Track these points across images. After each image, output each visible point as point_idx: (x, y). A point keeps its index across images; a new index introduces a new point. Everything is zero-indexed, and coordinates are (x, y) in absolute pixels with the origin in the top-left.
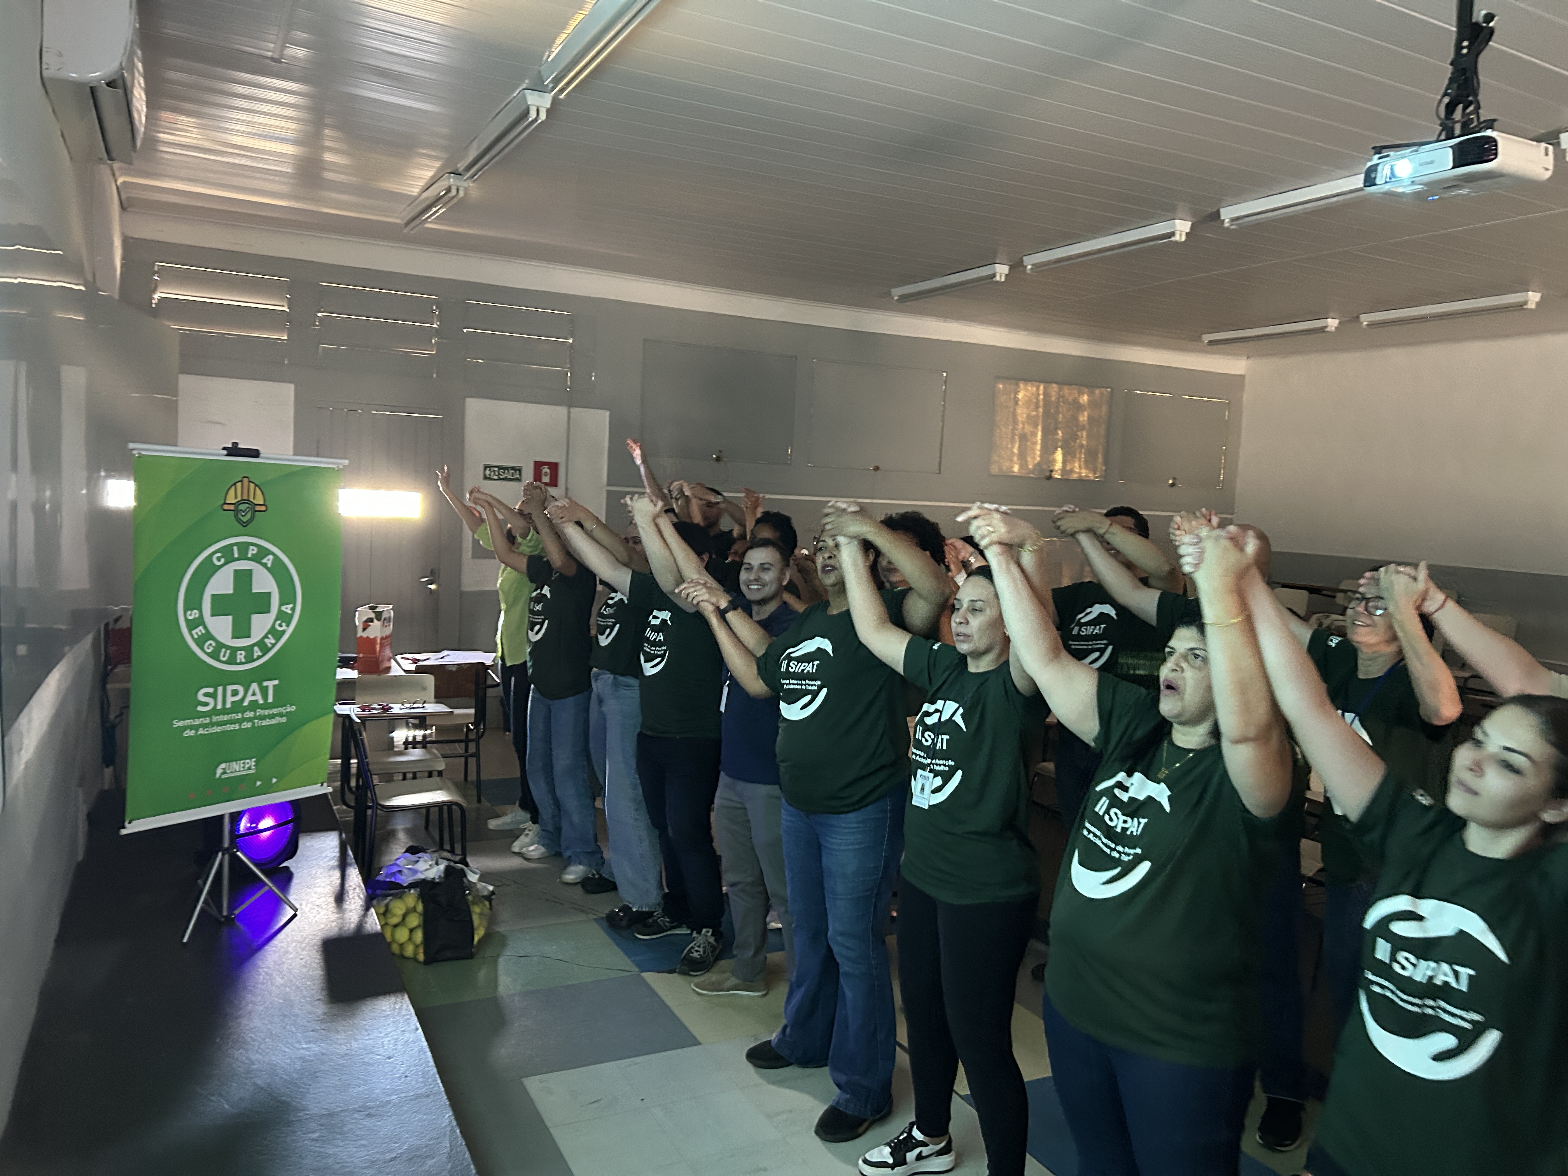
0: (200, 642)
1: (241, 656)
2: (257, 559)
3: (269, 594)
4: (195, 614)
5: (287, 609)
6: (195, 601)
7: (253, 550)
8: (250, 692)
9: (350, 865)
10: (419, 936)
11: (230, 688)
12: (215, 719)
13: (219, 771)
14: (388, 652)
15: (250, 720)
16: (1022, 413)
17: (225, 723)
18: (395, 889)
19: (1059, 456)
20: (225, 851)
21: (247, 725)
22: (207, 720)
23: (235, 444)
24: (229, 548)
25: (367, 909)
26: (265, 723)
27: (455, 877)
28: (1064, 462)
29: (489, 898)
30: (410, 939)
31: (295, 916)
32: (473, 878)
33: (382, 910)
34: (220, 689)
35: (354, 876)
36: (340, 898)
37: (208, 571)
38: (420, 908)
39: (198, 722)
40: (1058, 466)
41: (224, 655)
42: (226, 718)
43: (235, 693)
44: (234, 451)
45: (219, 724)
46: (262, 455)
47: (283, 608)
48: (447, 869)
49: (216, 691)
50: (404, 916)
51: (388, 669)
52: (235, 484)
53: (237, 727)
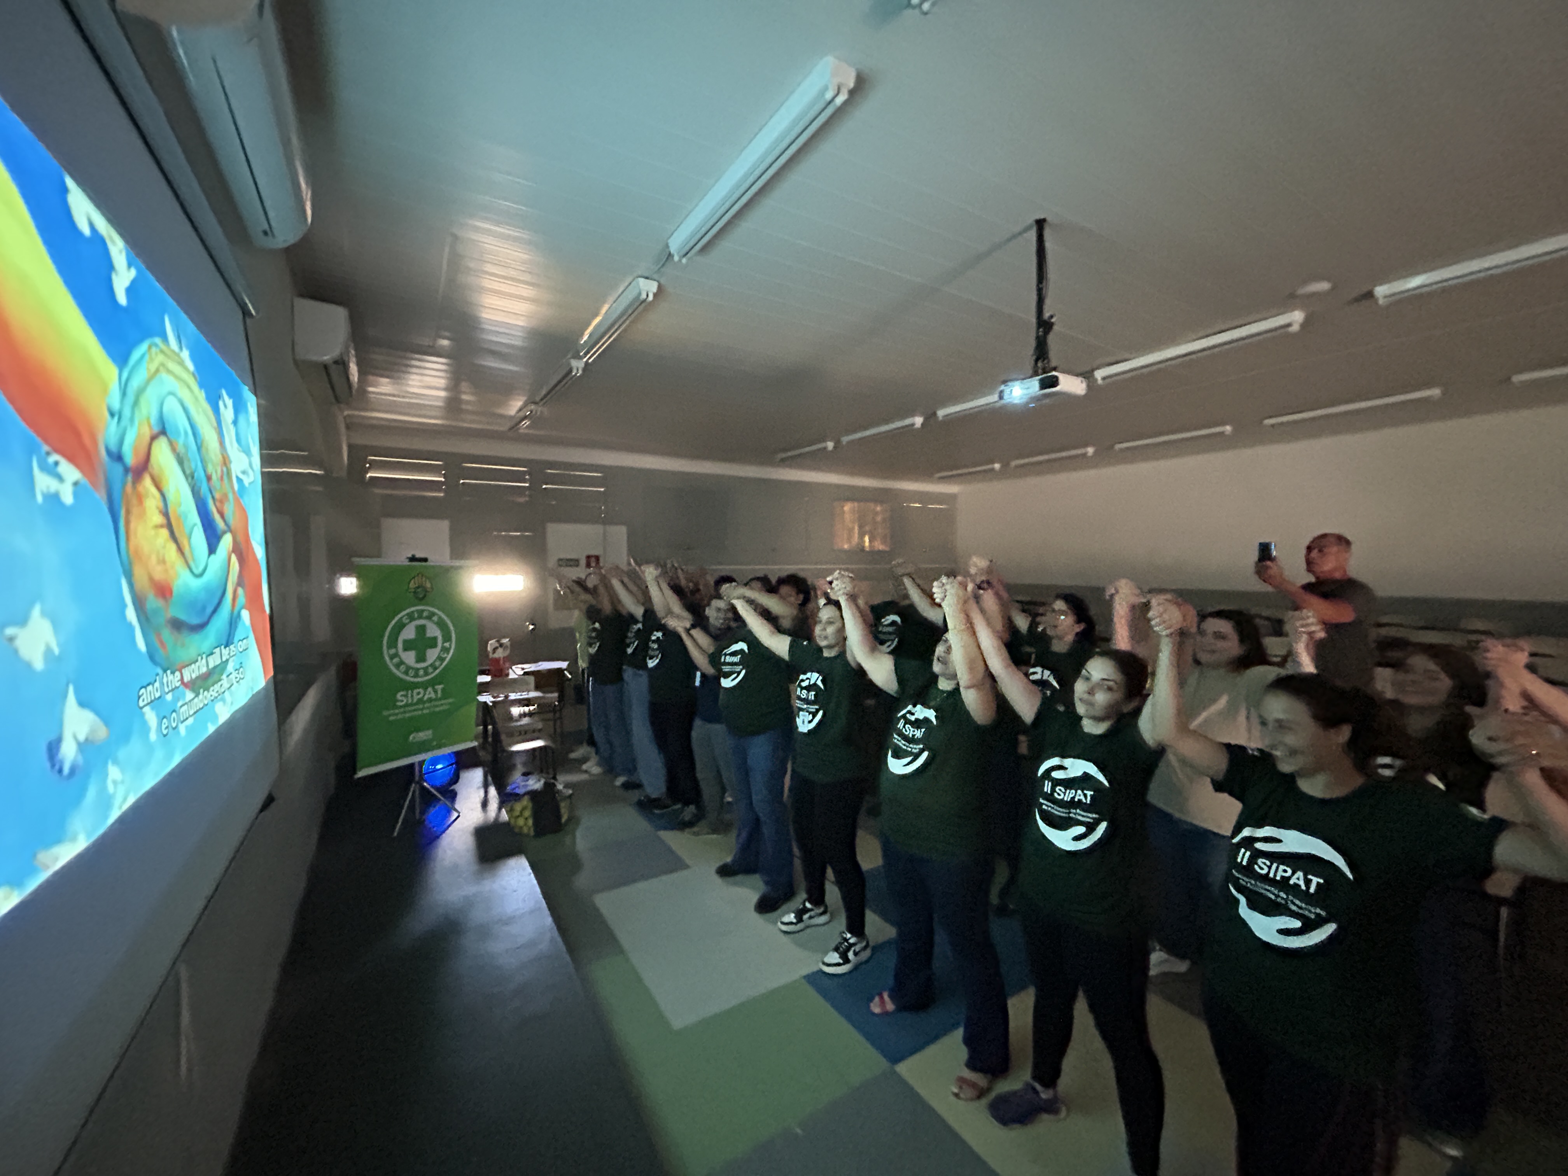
0: (398, 666)
1: (421, 672)
2: (429, 618)
3: (435, 638)
4: (393, 651)
5: (447, 645)
6: (393, 643)
7: (425, 614)
8: (427, 693)
9: (491, 785)
10: (530, 822)
11: (415, 691)
12: (407, 709)
13: (411, 738)
14: (507, 665)
15: (428, 708)
16: (848, 517)
17: (414, 710)
18: (517, 797)
19: (867, 539)
20: (417, 783)
21: (425, 711)
22: (402, 710)
23: (413, 556)
24: (413, 612)
25: (500, 809)
26: (437, 709)
27: (549, 787)
28: (870, 541)
29: (570, 796)
30: (525, 824)
31: (458, 817)
32: (560, 787)
33: (508, 809)
34: (410, 692)
35: (493, 791)
36: (485, 804)
37: (401, 626)
38: (530, 805)
39: (397, 711)
40: (867, 544)
41: (412, 673)
42: (413, 708)
43: (418, 694)
44: (413, 559)
45: (410, 711)
46: (429, 560)
47: (445, 644)
48: (545, 783)
49: (407, 694)
50: (521, 812)
51: (508, 675)
52: (414, 578)
53: (420, 712)
